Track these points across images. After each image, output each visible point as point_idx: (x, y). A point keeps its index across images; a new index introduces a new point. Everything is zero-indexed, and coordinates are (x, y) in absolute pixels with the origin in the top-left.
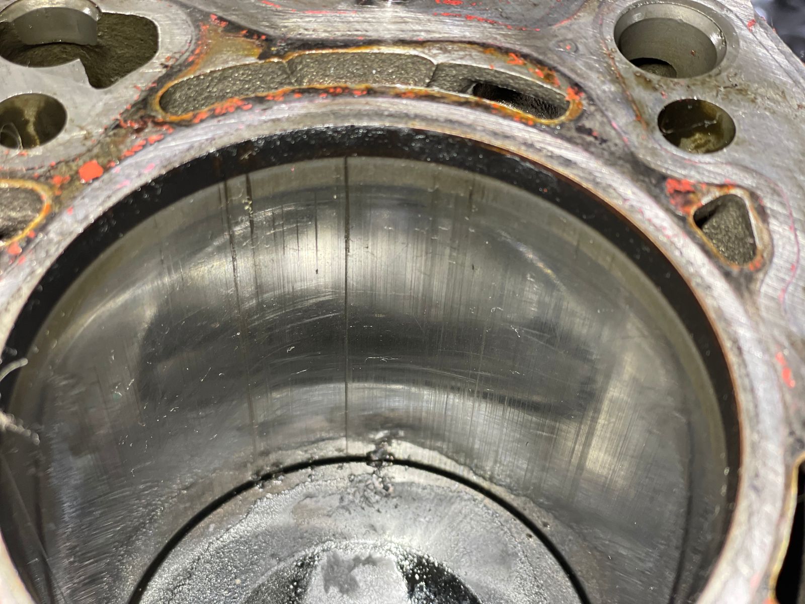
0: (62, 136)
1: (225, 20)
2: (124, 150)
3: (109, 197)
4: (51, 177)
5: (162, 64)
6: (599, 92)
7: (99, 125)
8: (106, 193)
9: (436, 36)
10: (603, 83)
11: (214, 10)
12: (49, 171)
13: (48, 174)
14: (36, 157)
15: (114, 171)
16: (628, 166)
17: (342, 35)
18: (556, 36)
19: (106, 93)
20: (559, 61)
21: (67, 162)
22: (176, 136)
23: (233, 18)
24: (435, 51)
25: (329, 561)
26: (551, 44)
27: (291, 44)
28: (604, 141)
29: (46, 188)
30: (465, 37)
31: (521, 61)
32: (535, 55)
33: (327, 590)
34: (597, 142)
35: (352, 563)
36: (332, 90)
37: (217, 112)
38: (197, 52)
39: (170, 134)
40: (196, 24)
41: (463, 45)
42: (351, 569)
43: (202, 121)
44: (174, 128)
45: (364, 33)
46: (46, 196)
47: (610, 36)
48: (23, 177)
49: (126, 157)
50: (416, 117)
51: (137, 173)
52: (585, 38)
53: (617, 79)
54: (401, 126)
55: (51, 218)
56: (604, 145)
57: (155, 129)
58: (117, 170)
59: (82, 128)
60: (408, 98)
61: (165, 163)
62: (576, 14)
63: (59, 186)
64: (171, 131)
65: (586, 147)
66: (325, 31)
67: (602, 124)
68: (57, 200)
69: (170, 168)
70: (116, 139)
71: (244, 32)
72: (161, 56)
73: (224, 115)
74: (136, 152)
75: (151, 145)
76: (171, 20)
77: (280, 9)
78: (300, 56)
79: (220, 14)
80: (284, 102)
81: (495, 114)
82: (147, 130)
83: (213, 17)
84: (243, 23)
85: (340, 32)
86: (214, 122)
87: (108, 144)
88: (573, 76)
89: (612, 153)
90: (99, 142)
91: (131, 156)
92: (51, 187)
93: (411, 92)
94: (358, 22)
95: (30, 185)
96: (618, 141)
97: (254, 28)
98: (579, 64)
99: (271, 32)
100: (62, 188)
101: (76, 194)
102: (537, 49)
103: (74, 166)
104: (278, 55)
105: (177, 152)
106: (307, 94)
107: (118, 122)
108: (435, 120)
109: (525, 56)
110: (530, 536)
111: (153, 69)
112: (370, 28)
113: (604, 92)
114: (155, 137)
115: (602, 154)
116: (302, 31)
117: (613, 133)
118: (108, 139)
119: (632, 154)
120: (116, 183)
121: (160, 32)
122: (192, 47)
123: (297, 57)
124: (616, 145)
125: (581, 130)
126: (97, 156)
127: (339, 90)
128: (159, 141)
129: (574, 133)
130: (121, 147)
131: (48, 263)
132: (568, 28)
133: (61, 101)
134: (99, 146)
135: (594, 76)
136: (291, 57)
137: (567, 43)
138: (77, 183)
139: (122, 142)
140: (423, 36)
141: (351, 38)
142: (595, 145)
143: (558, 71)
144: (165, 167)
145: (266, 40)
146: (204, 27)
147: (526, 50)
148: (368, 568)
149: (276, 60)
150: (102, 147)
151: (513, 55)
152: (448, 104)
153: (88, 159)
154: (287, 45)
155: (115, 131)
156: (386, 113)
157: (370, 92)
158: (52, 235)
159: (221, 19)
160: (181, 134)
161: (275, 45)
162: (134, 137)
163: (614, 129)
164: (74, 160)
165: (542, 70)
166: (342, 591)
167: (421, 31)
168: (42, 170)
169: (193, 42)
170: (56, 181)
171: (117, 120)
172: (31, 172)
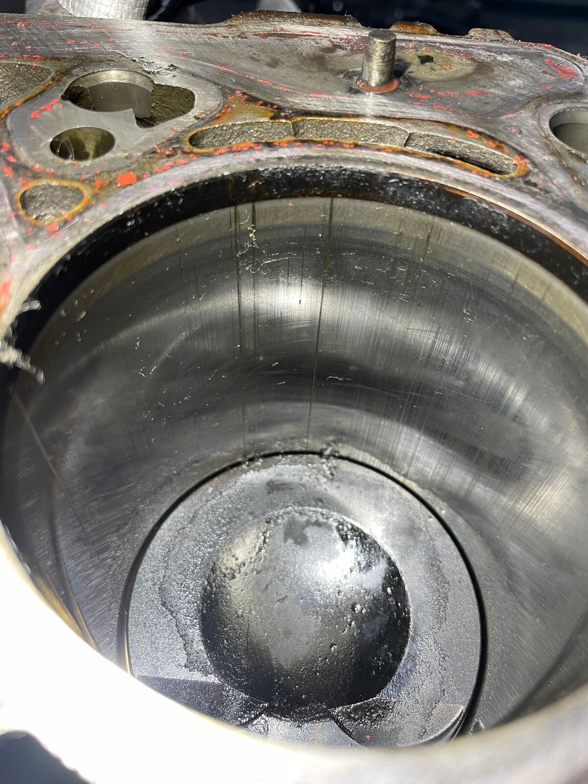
0: (109, 155)
1: (246, 94)
2: (156, 167)
3: (138, 198)
4: (94, 181)
5: (195, 117)
6: (541, 160)
7: (140, 150)
8: (136, 195)
9: (410, 116)
10: (544, 154)
11: (239, 88)
12: (93, 177)
13: (92, 179)
14: (85, 166)
15: (145, 181)
16: (569, 211)
17: (336, 110)
18: (504, 123)
19: (148, 131)
20: (508, 139)
21: (109, 172)
22: (199, 162)
23: (254, 94)
24: (408, 125)
25: (288, 521)
26: (500, 128)
27: (296, 112)
28: (548, 192)
29: (88, 188)
30: (432, 118)
31: (477, 136)
32: (488, 133)
33: (285, 541)
34: (542, 193)
35: (305, 525)
36: (326, 143)
37: (234, 149)
38: (223, 111)
39: (194, 161)
40: (224, 95)
41: (430, 123)
42: (303, 528)
43: (221, 154)
44: (198, 157)
45: (354, 110)
46: (87, 192)
47: (546, 126)
48: (72, 179)
49: (156, 173)
50: (393, 165)
51: (163, 183)
52: (527, 126)
53: (555, 153)
54: (381, 170)
55: (87, 208)
56: (547, 195)
57: (182, 157)
58: (148, 180)
59: (125, 151)
60: (387, 152)
61: (187, 179)
62: (518, 111)
63: (99, 187)
64: (195, 158)
65: (533, 195)
66: (323, 106)
67: (544, 180)
68: (96, 196)
69: (191, 182)
70: (151, 160)
71: (261, 102)
72: (195, 112)
73: (239, 151)
74: (165, 170)
75: (178, 166)
76: (206, 91)
77: (289, 90)
78: (303, 120)
79: (245, 91)
80: (288, 147)
81: (457, 168)
82: (176, 157)
83: (238, 92)
84: (260, 97)
85: (334, 108)
86: (231, 155)
87: (144, 163)
88: (519, 148)
89: (555, 201)
90: (137, 161)
91: (161, 172)
92: (92, 187)
93: (390, 148)
94: (350, 103)
95: (76, 185)
96: (558, 193)
97: (269, 101)
98: (523, 141)
99: (282, 104)
100: (101, 188)
101: (112, 194)
102: (489, 129)
103: (114, 175)
104: (286, 117)
105: (198, 173)
106: (306, 144)
107: (154, 150)
108: (408, 168)
109: (480, 133)
110: (431, 517)
111: (187, 120)
112: (358, 107)
113: (545, 160)
114: (182, 161)
115: (547, 201)
116: (305, 105)
117: (554, 187)
118: (144, 160)
119: (572, 203)
120: (145, 188)
121: (196, 97)
122: (220, 108)
123: (300, 121)
124: (557, 196)
125: (528, 183)
126: (134, 170)
127: (331, 143)
128: (185, 164)
129: (522, 185)
130: (154, 166)
131: (78, 239)
132: (513, 119)
133: (113, 133)
134: (137, 163)
135: (535, 149)
136: (295, 121)
137: (512, 128)
138: (114, 187)
139: (156, 162)
140: (399, 115)
141: (343, 112)
142: (540, 194)
143: (507, 144)
144: (186, 181)
145: (277, 108)
146: (231, 98)
147: (480, 130)
148: (316, 529)
149: (284, 121)
150: (139, 164)
151: (471, 132)
152: (419, 158)
153: (126, 171)
154: (293, 112)
155: (152, 155)
156: (369, 160)
157: (356, 146)
158: (86, 220)
159: (244, 94)
160: (203, 161)
161: (284, 112)
162: (165, 160)
163: (555, 185)
164: (114, 171)
165: (494, 143)
166: (297, 542)
167: (398, 112)
168: (88, 176)
169: (221, 105)
170: (97, 184)
171: (154, 148)
172: (78, 176)
